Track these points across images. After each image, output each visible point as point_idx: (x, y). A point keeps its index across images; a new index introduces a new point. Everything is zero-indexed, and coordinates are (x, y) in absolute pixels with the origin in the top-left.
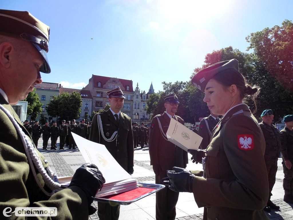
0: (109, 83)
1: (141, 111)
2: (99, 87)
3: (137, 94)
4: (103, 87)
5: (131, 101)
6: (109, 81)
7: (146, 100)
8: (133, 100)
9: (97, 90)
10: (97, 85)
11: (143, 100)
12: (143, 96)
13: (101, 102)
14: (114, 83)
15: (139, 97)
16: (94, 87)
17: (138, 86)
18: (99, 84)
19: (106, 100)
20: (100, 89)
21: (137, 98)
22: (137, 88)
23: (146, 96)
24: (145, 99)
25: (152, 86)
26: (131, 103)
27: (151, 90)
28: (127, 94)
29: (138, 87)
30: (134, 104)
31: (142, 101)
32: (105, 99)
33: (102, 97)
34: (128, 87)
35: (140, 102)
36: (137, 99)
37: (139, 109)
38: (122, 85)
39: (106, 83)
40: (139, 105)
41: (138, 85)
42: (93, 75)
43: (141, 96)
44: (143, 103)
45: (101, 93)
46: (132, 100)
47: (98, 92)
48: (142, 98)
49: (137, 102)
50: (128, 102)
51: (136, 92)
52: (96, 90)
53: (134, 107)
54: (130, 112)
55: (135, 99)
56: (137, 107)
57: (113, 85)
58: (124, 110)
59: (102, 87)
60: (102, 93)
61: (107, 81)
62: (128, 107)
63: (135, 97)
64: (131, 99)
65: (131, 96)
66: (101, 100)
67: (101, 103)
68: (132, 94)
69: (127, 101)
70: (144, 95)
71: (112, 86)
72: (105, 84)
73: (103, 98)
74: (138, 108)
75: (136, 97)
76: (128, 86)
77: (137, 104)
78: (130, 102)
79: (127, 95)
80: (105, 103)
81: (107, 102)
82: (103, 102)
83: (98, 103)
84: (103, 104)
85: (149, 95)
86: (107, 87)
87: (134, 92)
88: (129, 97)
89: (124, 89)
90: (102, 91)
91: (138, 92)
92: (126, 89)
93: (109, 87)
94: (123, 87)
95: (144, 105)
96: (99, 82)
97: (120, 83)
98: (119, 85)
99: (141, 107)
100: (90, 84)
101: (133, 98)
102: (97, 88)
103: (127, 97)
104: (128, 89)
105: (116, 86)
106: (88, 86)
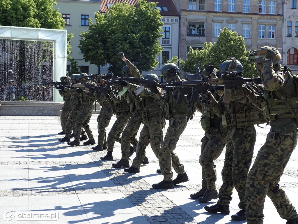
5: (277, 17)
8: (282, 15)
13: (202, 25)
19: (215, 18)
21: (294, 8)
26: (279, 22)
30: (286, 24)
32: (211, 14)
33: (201, 9)
36: (294, 10)
45: (201, 1)
46: (280, 13)
49: (292, 19)
50: (271, 21)
53: (285, 33)
54: (276, 46)
55: (287, 11)
56: (294, 34)
58: (259, 42)
62: (270, 32)
63: (288, 5)
64: (277, 11)
65: (278, 4)
66: (200, 17)
67: (200, 26)
69: (268, 19)
73: (205, 14)
77: (294, 25)
78: (275, 21)
80: (211, 25)
81: (215, 24)
82: (205, 24)
83: (194, 26)
84: (204, 28)
88: (272, 6)
101: (283, 10)
103: (268, 8)
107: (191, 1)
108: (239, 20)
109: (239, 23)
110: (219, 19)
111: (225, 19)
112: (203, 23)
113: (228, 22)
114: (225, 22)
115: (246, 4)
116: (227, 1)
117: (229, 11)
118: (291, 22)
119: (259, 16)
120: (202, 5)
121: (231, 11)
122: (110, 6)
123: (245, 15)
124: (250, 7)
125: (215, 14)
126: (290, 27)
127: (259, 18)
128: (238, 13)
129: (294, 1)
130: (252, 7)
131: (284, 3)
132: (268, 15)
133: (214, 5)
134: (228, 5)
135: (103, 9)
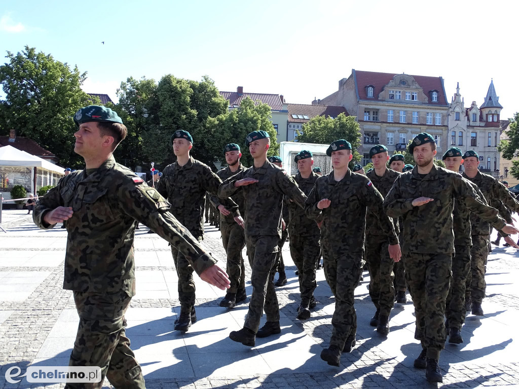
0: (392, 87)
2: (370, 99)
3: (457, 110)
4: (378, 97)
5: (443, 128)
6: (391, 83)
7: (478, 123)
8: (447, 126)
9: (366, 106)
10: (366, 93)
11: (472, 123)
12: (471, 113)
13: (376, 134)
14: (402, 86)
15: (463, 117)
16: (360, 99)
17: (458, 91)
18: (370, 92)
19: (388, 128)
20: (373, 102)
21: (458, 119)
22: (457, 95)
23: (479, 114)
24: (475, 121)
25: (492, 89)
26: (444, 132)
27: (489, 98)
28: (434, 111)
29: (460, 93)
30: (450, 134)
31: (469, 126)
32: (385, 124)
33: (375, 120)
34: (435, 95)
35: (465, 129)
36: (458, 122)
37: (462, 145)
38: (421, 90)
39: (386, 88)
40: (461, 137)
41: (458, 87)
42: (353, 70)
43: (467, 115)
44: (471, 130)
45: (374, 112)
46: (446, 124)
47: (367, 111)
48: (468, 120)
49: (456, 130)
50: (437, 131)
51: (454, 105)
52: (364, 105)
53: (450, 142)
55: (451, 123)
56: (458, 143)
57: (400, 92)
59: (376, 98)
60: (376, 112)
61: (388, 83)
63: (452, 117)
64: (443, 122)
65: (443, 116)
66: (375, 127)
67: (374, 135)
68: (446, 112)
69: (434, 129)
70: (474, 111)
71: (398, 94)
72: (382, 90)
73: (379, 124)
75: (455, 119)
76: (435, 92)
77: (458, 135)
78: (440, 131)
79: (434, 114)
80: (385, 134)
81: (388, 133)
82: (379, 133)
83: (368, 135)
84: (379, 137)
85: (485, 111)
86: (387, 98)
87: (450, 105)
88: (438, 117)
89: (426, 100)
90: (377, 107)
91: (460, 105)
92: (430, 98)
93: (392, 97)
94: (423, 95)
95: (474, 135)
96: (369, 87)
97: (417, 85)
98: (414, 91)
99: (467, 142)
100: (342, 92)
101: (448, 121)
102: (366, 102)
103: (434, 119)
104: (435, 100)
105: (408, 94)
106: (334, 95)
107: (365, 112)
108: (410, 130)
109: (409, 133)
110: (392, 129)
111: (397, 129)
113: (400, 132)
114: (397, 132)
115: (415, 116)
116: (399, 113)
117: (400, 122)
118: (455, 132)
119: (427, 127)
120: (375, 116)
121: (402, 122)
122: (294, 116)
123: (415, 126)
124: (418, 118)
125: (388, 124)
126: (454, 136)
127: (427, 129)
128: (408, 124)
129: (458, 113)
130: (421, 118)
131: (449, 115)
132: (434, 125)
133: (387, 116)
134: (399, 116)
135: (289, 120)
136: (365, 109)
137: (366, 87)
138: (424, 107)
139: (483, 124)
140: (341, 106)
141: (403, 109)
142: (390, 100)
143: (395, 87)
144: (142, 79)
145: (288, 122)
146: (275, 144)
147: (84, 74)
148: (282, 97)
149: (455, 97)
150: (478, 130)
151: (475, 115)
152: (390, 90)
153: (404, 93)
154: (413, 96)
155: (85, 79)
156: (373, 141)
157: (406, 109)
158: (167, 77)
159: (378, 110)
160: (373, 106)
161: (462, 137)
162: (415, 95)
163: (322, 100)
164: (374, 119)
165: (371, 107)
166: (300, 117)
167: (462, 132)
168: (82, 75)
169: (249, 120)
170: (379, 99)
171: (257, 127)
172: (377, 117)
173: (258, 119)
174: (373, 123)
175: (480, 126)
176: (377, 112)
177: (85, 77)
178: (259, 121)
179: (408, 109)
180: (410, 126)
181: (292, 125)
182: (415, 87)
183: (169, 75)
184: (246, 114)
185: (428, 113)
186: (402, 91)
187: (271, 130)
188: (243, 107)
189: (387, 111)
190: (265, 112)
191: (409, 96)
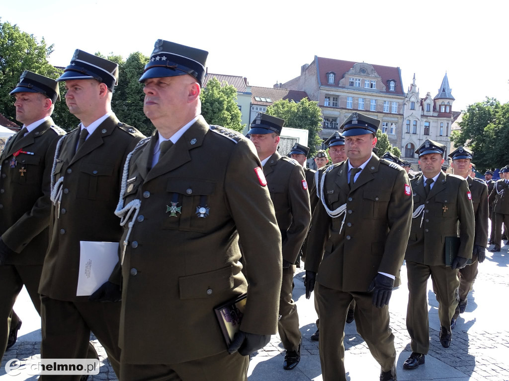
0: (351, 74)
1: (421, 139)
2: (331, 85)
3: (413, 99)
4: (338, 84)
5: (399, 116)
6: (352, 70)
7: (431, 113)
8: (403, 115)
9: (327, 92)
10: (327, 79)
11: (425, 113)
12: (425, 103)
13: (335, 119)
14: (362, 74)
15: (417, 106)
16: (322, 85)
17: (414, 82)
18: (331, 78)
19: (347, 114)
20: (333, 89)
21: (413, 109)
22: (413, 85)
23: (432, 105)
24: (429, 111)
25: (445, 81)
26: (399, 120)
27: (444, 90)
28: (391, 100)
29: (416, 83)
30: (405, 122)
31: (423, 116)
32: (344, 111)
33: (335, 106)
34: (392, 85)
35: (420, 118)
36: (413, 111)
38: (380, 79)
39: (346, 76)
41: (414, 78)
42: (316, 57)
43: (422, 104)
44: (425, 120)
45: (334, 98)
46: (401, 113)
47: (328, 97)
48: (423, 109)
49: (411, 118)
50: (393, 119)
51: (410, 95)
52: (325, 91)
53: (405, 130)
54: (396, 140)
55: (407, 112)
56: (412, 131)
57: (359, 80)
59: (336, 84)
61: (348, 71)
62: (392, 129)
63: (408, 106)
64: (399, 111)
65: (399, 105)
66: (334, 113)
67: (333, 121)
68: (402, 101)
69: (391, 117)
70: (428, 101)
71: (358, 82)
72: (343, 77)
73: (339, 110)
74: (415, 133)
75: (410, 108)
76: (392, 82)
77: (412, 123)
78: (396, 119)
79: (391, 102)
82: (338, 119)
83: (328, 120)
84: (338, 122)
85: (439, 102)
86: (348, 85)
87: (406, 95)
88: (395, 106)
89: (384, 89)
90: (337, 94)
91: (416, 95)
92: (388, 87)
93: (352, 84)
94: (382, 84)
95: (427, 124)
96: (330, 73)
97: (376, 74)
98: (373, 80)
99: (421, 131)
100: (304, 77)
101: (403, 110)
102: (327, 88)
103: (391, 108)
104: (392, 89)
105: (367, 82)
106: (297, 80)
107: (326, 97)
112: (337, 118)
115: (373, 103)
116: (358, 100)
117: (359, 109)
118: (410, 120)
119: (384, 114)
120: (335, 102)
121: (361, 109)
122: (257, 99)
123: (372, 113)
124: (376, 106)
125: (347, 111)
126: (408, 125)
127: (384, 116)
128: (366, 111)
129: (413, 103)
130: (378, 106)
131: (405, 104)
132: (391, 114)
133: (346, 102)
134: (358, 104)
135: (253, 101)
136: (326, 94)
137: (328, 74)
138: (382, 95)
139: (436, 114)
140: (302, 90)
141: (362, 96)
142: (350, 87)
143: (355, 74)
144: (110, 55)
145: (251, 105)
146: (239, 125)
147: (51, 47)
148: (245, 79)
149: (411, 87)
150: (431, 120)
151: (429, 105)
152: (350, 77)
153: (363, 81)
154: (372, 84)
155: (52, 51)
156: (332, 126)
157: (364, 97)
158: (136, 54)
159: (338, 96)
160: (333, 92)
161: (416, 125)
162: (373, 83)
163: (284, 84)
164: (333, 105)
165: (332, 93)
166: (263, 100)
167: (416, 121)
168: (49, 48)
169: (215, 101)
170: (340, 85)
171: (223, 108)
172: (336, 103)
173: (224, 100)
174: (332, 109)
175: (433, 116)
176: (336, 98)
177: (52, 49)
178: (226, 102)
179: (367, 97)
180: (368, 113)
181: (255, 107)
182: (373, 76)
183: (137, 53)
184: (212, 95)
185: (385, 102)
186: (361, 79)
187: (236, 112)
188: (210, 87)
189: (346, 98)
190: (230, 93)
191: (368, 84)
